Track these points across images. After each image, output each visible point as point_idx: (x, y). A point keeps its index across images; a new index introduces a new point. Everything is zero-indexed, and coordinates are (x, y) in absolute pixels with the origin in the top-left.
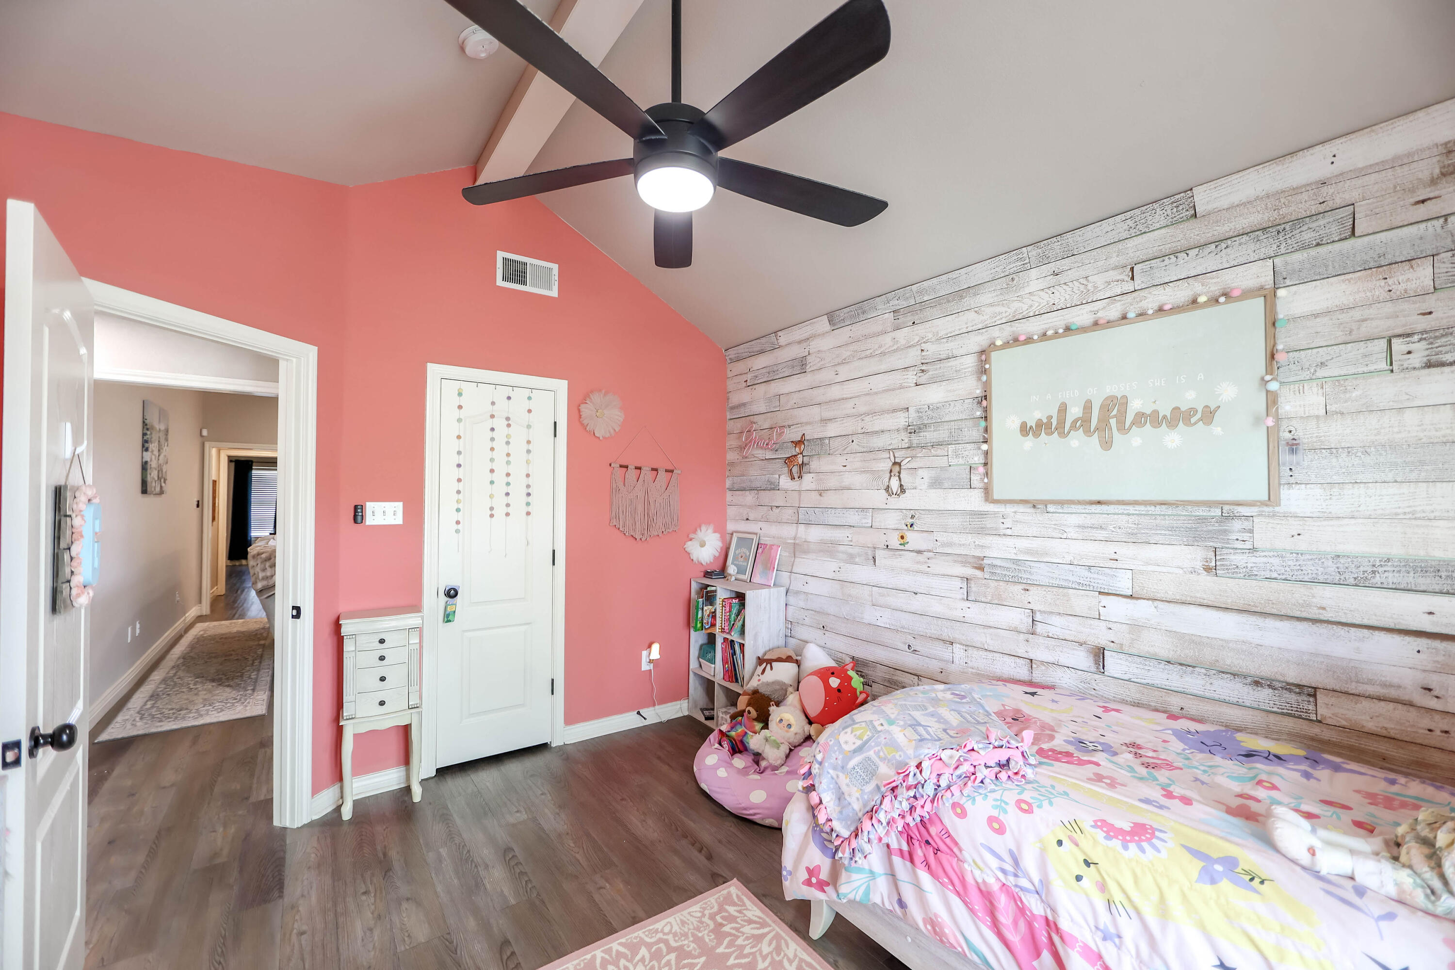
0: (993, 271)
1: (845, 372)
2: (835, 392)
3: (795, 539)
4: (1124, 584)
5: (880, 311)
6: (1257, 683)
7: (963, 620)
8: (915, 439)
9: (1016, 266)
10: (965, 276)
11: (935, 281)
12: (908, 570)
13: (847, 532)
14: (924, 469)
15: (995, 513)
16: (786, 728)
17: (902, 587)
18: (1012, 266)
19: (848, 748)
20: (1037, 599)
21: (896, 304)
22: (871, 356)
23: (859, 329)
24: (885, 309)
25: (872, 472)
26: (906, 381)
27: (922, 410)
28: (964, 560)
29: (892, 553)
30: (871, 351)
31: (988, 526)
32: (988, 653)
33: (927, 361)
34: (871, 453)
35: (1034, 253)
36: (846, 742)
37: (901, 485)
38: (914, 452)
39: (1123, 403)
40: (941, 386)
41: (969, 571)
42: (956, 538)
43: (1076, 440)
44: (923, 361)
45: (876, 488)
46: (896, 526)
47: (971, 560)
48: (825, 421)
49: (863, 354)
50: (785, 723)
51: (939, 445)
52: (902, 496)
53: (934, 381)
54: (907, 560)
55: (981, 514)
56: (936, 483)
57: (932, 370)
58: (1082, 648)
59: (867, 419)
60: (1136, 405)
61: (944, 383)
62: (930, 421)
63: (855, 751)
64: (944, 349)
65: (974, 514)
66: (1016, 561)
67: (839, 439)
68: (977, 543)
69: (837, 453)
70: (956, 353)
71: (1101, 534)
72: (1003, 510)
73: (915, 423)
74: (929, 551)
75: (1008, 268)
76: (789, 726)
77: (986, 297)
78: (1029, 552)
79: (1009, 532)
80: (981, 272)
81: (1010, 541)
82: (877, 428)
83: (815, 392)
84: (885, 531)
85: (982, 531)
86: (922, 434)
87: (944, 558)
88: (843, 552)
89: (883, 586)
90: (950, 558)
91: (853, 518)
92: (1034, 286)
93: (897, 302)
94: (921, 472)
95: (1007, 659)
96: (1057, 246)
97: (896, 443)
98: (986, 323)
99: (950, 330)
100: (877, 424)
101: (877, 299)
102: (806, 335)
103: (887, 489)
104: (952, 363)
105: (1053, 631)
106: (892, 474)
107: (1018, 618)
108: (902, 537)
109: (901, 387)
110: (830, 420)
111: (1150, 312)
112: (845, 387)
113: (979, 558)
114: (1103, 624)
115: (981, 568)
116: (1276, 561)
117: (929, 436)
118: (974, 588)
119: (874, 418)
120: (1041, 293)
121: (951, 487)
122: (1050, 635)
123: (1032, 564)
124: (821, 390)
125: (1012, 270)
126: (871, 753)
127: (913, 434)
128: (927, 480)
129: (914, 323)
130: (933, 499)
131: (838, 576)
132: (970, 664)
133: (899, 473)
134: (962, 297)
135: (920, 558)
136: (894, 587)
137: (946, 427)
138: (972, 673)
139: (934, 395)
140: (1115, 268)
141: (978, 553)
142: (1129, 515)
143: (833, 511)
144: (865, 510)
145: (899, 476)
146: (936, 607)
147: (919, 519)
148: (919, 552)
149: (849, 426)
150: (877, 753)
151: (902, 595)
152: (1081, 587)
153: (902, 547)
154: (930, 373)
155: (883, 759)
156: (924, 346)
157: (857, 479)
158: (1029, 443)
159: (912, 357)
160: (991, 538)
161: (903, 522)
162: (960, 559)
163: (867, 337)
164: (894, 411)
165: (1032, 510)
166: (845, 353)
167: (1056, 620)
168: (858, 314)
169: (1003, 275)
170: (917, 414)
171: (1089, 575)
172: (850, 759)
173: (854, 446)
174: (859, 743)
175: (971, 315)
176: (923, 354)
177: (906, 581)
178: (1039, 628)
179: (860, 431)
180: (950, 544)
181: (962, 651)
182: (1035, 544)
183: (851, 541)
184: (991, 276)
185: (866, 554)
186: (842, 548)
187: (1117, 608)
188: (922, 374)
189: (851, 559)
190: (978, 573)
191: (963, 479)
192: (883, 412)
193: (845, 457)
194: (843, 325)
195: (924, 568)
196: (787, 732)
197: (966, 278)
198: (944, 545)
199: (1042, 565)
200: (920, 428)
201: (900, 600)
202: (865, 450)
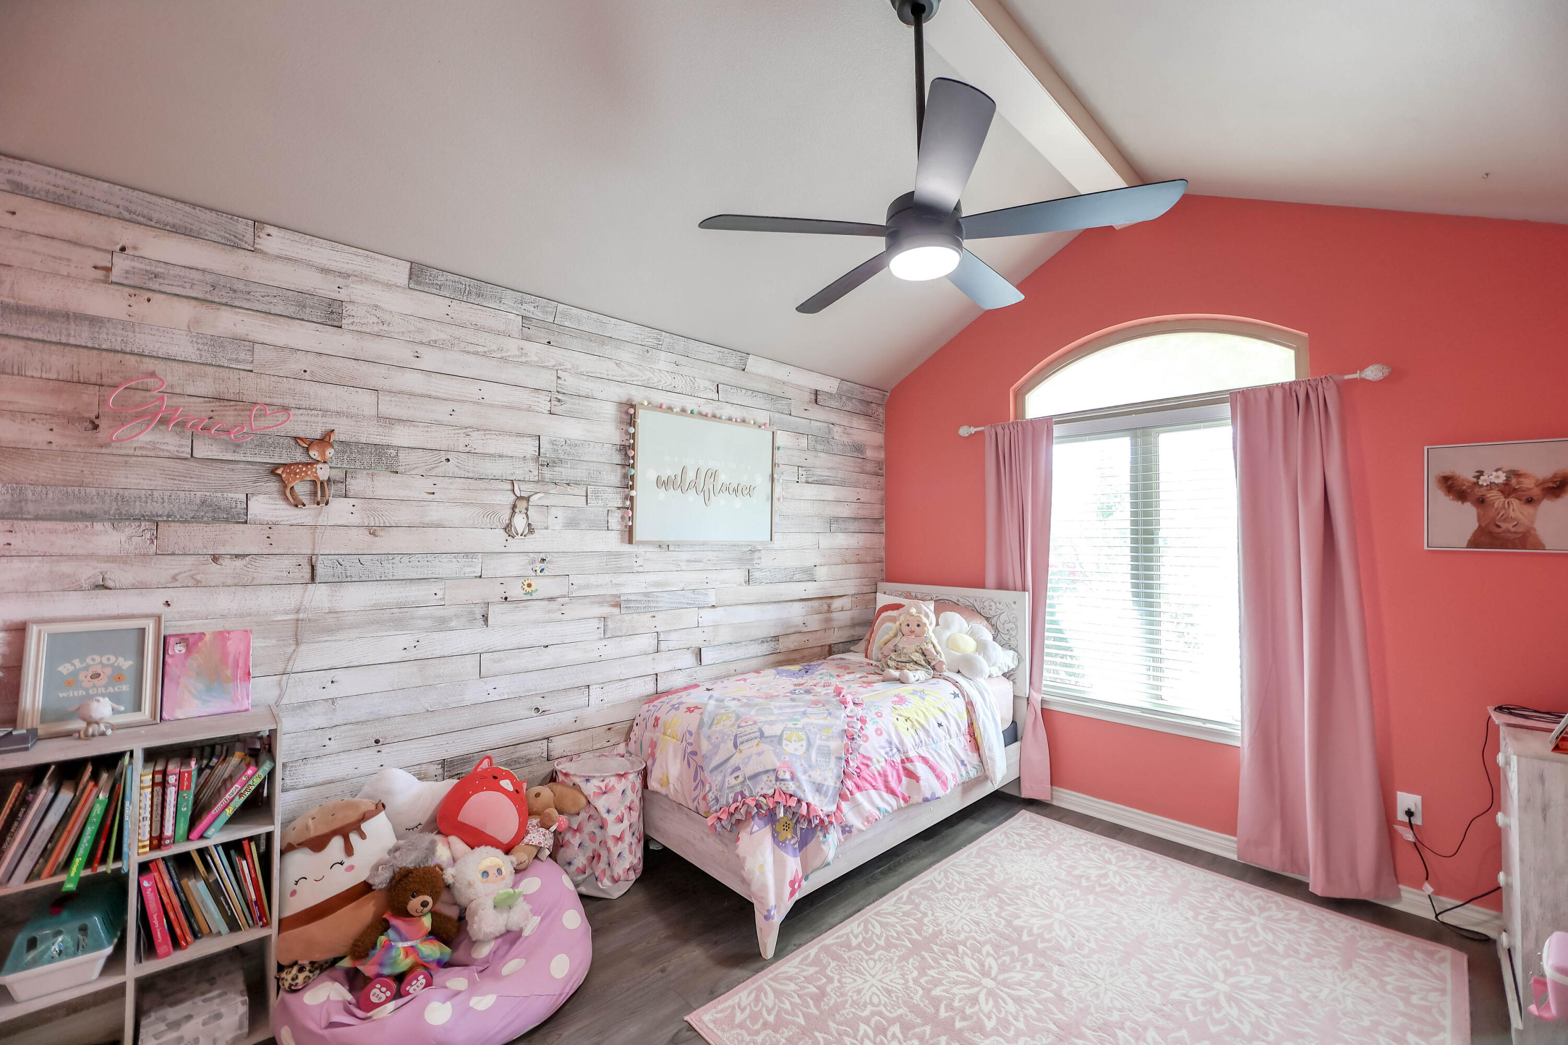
0: (635, 335)
1: (431, 359)
2: (412, 381)
3: (298, 611)
4: (712, 600)
5: (505, 306)
6: (763, 642)
7: (600, 659)
8: (547, 473)
9: (652, 342)
10: (613, 326)
11: (585, 313)
12: (536, 622)
13: (435, 587)
14: (558, 508)
15: (629, 553)
16: (500, 877)
17: (526, 644)
18: (650, 340)
19: (801, 751)
20: (661, 622)
21: (529, 309)
22: (484, 355)
23: (463, 311)
24: (513, 308)
25: (483, 505)
26: (536, 404)
27: (557, 443)
28: (600, 600)
29: (515, 605)
30: (486, 350)
31: (623, 565)
32: (623, 682)
33: (564, 391)
34: (480, 482)
35: (668, 340)
36: (796, 750)
37: (529, 525)
38: (546, 488)
39: (714, 475)
40: (579, 423)
41: (606, 610)
42: (593, 580)
43: (691, 496)
44: (559, 390)
45: (489, 526)
46: (520, 573)
47: (608, 599)
48: (389, 421)
49: (471, 348)
50: (492, 872)
51: (576, 484)
52: (529, 536)
53: (571, 415)
54: (536, 611)
55: (618, 555)
56: (572, 524)
57: (569, 404)
58: (689, 652)
59: (475, 435)
60: (723, 478)
61: (583, 421)
62: (566, 457)
63: (808, 750)
64: (587, 386)
65: (609, 554)
66: (646, 594)
67: (420, 452)
68: (614, 582)
69: (413, 472)
70: (596, 395)
71: (699, 566)
72: (636, 550)
73: (548, 455)
74: (564, 596)
75: (647, 340)
76: (499, 871)
77: (625, 355)
78: (656, 584)
79: (641, 569)
80: (626, 331)
81: (642, 577)
82: (492, 451)
83: (364, 368)
84: (502, 580)
85: (618, 571)
86: (557, 469)
87: (580, 601)
88: (423, 618)
89: (498, 649)
90: (587, 600)
91: (446, 567)
92: (662, 365)
93: (532, 309)
94: (553, 511)
95: (638, 681)
96: (681, 344)
97: (519, 474)
98: (626, 378)
99: (589, 370)
100: (494, 445)
101: (509, 292)
102: (346, 268)
103: (508, 528)
104: (591, 403)
105: (672, 645)
106: (517, 510)
107: (647, 642)
108: (529, 585)
109: (529, 409)
110: (400, 420)
111: (724, 418)
112: (433, 380)
113: (616, 596)
114: (700, 630)
115: (618, 605)
116: (768, 573)
117: (564, 472)
118: (610, 625)
119: (488, 436)
120: (666, 373)
121: (588, 528)
122: (670, 648)
123: (658, 594)
124: (382, 370)
125: (648, 343)
126: (818, 742)
127: (545, 467)
128: (561, 519)
129: (549, 343)
130: (571, 540)
131: (413, 654)
132: (606, 700)
133: (527, 509)
134: (603, 343)
135: (553, 605)
136: (516, 646)
137: (585, 467)
138: (608, 708)
139: (571, 430)
140: (710, 380)
141: (614, 592)
142: (714, 551)
143: (406, 559)
144: (471, 556)
145: (526, 513)
146: (572, 655)
147: (550, 562)
148: (551, 599)
149: (439, 438)
150: (821, 739)
151: (527, 653)
152: (689, 606)
153: (529, 597)
154: (568, 405)
155: (828, 739)
156: (560, 373)
157: (455, 514)
158: (662, 494)
159: (546, 379)
160: (626, 576)
161: (530, 567)
162: (597, 600)
163: (478, 328)
164: (519, 435)
165: (659, 550)
166: (436, 333)
167: (674, 636)
168: (470, 293)
169: (640, 343)
170: (551, 446)
171: (693, 596)
172: (810, 757)
173: (451, 467)
174: (804, 743)
175: (611, 364)
176: (559, 381)
177: (533, 635)
178: (663, 646)
179: (462, 448)
180: (587, 587)
181: (599, 690)
182: (659, 577)
183: (443, 599)
184: (632, 339)
185: (472, 613)
186: (421, 612)
187: (708, 616)
188: (558, 403)
189: (441, 624)
190: (616, 610)
191: (600, 521)
192: (502, 432)
193: (433, 480)
194: (435, 291)
195: (557, 615)
196: (503, 879)
197: (614, 328)
198: (581, 588)
199: (665, 594)
200: (554, 462)
201: (526, 660)
202: (470, 475)
